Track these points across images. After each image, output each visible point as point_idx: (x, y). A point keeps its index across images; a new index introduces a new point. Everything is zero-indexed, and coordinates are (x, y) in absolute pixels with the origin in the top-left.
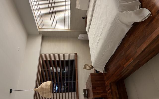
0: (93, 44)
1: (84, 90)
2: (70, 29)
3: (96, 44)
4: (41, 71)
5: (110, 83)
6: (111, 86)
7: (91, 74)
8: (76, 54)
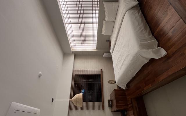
0: (116, 65)
1: (109, 101)
2: (97, 49)
3: (119, 66)
4: (74, 83)
5: (131, 99)
6: (132, 101)
7: (115, 89)
8: (102, 70)
